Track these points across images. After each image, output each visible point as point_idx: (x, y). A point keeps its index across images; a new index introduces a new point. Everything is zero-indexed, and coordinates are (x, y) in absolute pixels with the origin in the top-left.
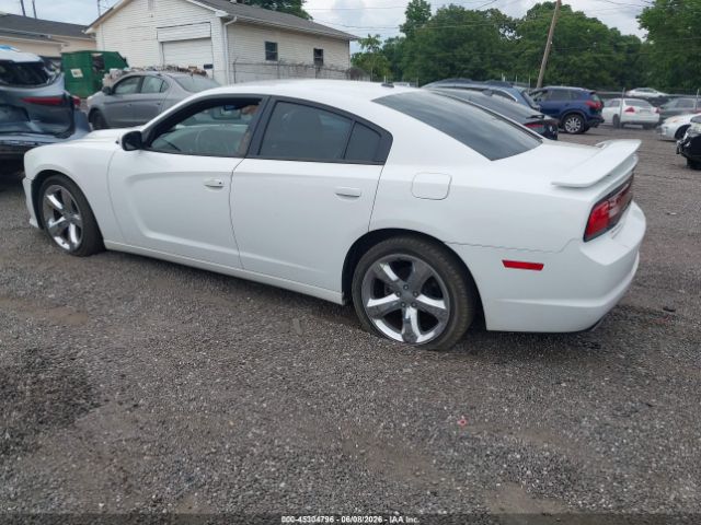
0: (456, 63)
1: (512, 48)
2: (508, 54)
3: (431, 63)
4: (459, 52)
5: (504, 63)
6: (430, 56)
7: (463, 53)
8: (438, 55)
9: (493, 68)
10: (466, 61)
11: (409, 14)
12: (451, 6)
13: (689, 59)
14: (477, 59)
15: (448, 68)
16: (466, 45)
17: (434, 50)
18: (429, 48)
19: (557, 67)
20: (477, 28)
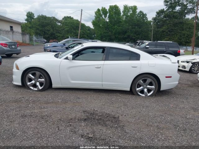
0: (46, 31)
1: (61, 28)
2: (60, 29)
3: (38, 31)
4: (46, 28)
5: (59, 32)
6: (37, 29)
7: (47, 29)
8: (40, 29)
9: (57, 33)
10: (49, 31)
11: (27, 16)
12: (42, 15)
13: (104, 33)
14: (52, 30)
15: (43, 33)
16: (48, 26)
17: (38, 27)
18: (37, 27)
19: (74, 33)
20: (51, 22)
